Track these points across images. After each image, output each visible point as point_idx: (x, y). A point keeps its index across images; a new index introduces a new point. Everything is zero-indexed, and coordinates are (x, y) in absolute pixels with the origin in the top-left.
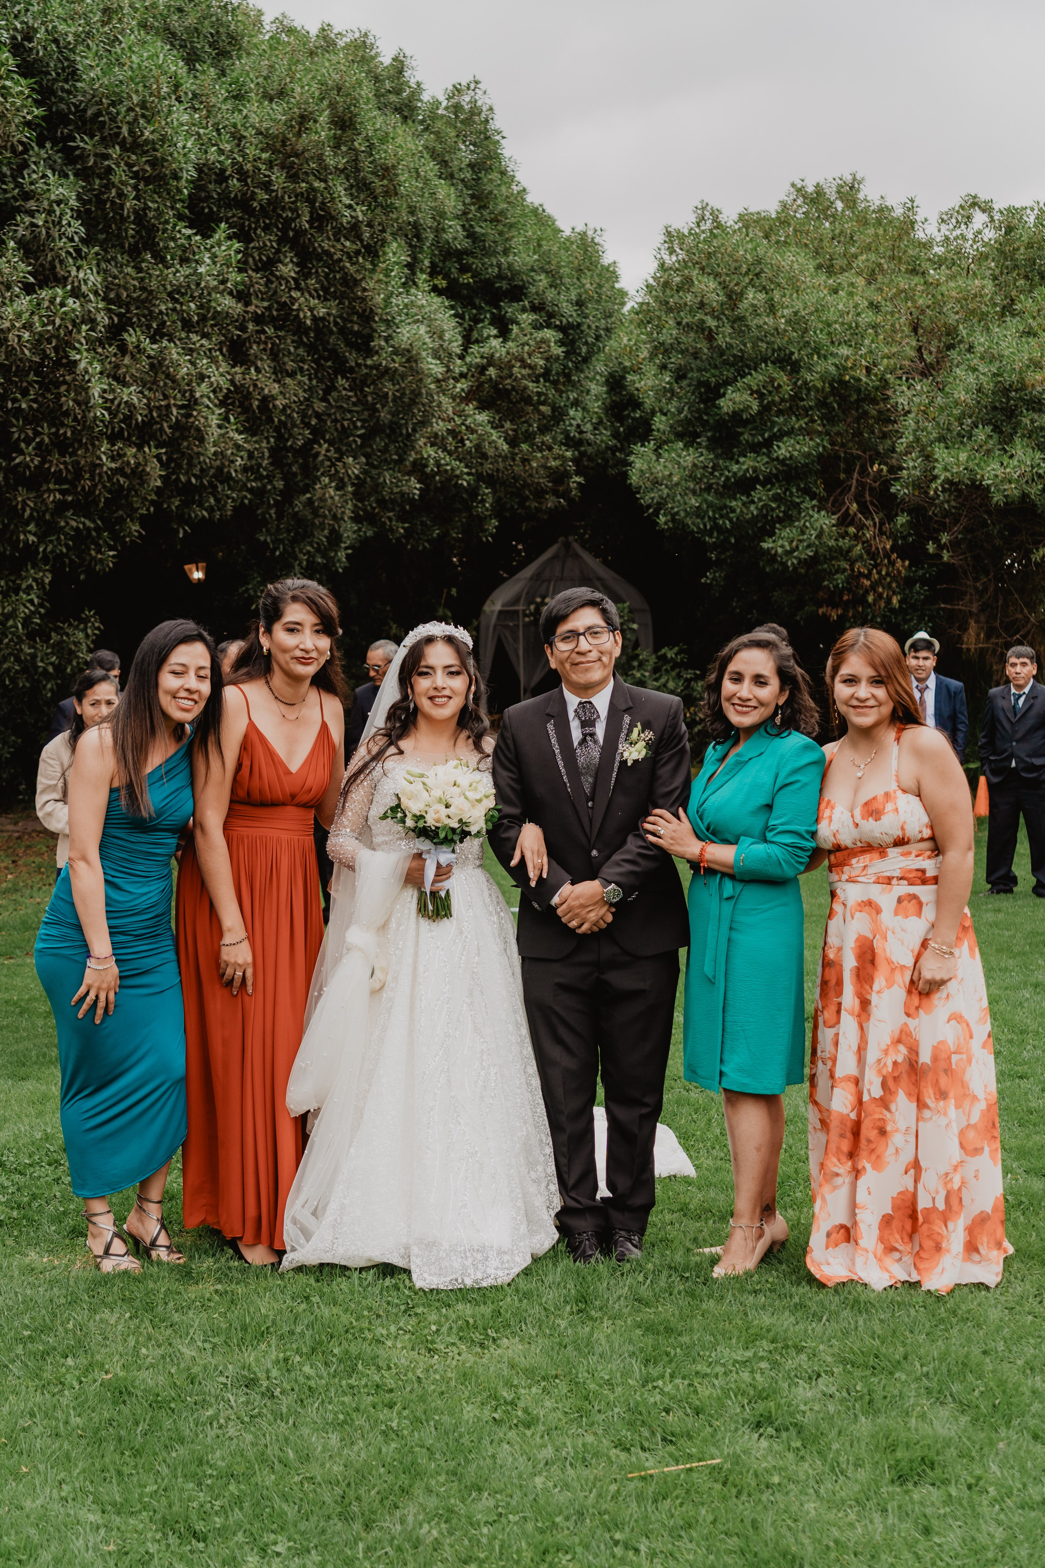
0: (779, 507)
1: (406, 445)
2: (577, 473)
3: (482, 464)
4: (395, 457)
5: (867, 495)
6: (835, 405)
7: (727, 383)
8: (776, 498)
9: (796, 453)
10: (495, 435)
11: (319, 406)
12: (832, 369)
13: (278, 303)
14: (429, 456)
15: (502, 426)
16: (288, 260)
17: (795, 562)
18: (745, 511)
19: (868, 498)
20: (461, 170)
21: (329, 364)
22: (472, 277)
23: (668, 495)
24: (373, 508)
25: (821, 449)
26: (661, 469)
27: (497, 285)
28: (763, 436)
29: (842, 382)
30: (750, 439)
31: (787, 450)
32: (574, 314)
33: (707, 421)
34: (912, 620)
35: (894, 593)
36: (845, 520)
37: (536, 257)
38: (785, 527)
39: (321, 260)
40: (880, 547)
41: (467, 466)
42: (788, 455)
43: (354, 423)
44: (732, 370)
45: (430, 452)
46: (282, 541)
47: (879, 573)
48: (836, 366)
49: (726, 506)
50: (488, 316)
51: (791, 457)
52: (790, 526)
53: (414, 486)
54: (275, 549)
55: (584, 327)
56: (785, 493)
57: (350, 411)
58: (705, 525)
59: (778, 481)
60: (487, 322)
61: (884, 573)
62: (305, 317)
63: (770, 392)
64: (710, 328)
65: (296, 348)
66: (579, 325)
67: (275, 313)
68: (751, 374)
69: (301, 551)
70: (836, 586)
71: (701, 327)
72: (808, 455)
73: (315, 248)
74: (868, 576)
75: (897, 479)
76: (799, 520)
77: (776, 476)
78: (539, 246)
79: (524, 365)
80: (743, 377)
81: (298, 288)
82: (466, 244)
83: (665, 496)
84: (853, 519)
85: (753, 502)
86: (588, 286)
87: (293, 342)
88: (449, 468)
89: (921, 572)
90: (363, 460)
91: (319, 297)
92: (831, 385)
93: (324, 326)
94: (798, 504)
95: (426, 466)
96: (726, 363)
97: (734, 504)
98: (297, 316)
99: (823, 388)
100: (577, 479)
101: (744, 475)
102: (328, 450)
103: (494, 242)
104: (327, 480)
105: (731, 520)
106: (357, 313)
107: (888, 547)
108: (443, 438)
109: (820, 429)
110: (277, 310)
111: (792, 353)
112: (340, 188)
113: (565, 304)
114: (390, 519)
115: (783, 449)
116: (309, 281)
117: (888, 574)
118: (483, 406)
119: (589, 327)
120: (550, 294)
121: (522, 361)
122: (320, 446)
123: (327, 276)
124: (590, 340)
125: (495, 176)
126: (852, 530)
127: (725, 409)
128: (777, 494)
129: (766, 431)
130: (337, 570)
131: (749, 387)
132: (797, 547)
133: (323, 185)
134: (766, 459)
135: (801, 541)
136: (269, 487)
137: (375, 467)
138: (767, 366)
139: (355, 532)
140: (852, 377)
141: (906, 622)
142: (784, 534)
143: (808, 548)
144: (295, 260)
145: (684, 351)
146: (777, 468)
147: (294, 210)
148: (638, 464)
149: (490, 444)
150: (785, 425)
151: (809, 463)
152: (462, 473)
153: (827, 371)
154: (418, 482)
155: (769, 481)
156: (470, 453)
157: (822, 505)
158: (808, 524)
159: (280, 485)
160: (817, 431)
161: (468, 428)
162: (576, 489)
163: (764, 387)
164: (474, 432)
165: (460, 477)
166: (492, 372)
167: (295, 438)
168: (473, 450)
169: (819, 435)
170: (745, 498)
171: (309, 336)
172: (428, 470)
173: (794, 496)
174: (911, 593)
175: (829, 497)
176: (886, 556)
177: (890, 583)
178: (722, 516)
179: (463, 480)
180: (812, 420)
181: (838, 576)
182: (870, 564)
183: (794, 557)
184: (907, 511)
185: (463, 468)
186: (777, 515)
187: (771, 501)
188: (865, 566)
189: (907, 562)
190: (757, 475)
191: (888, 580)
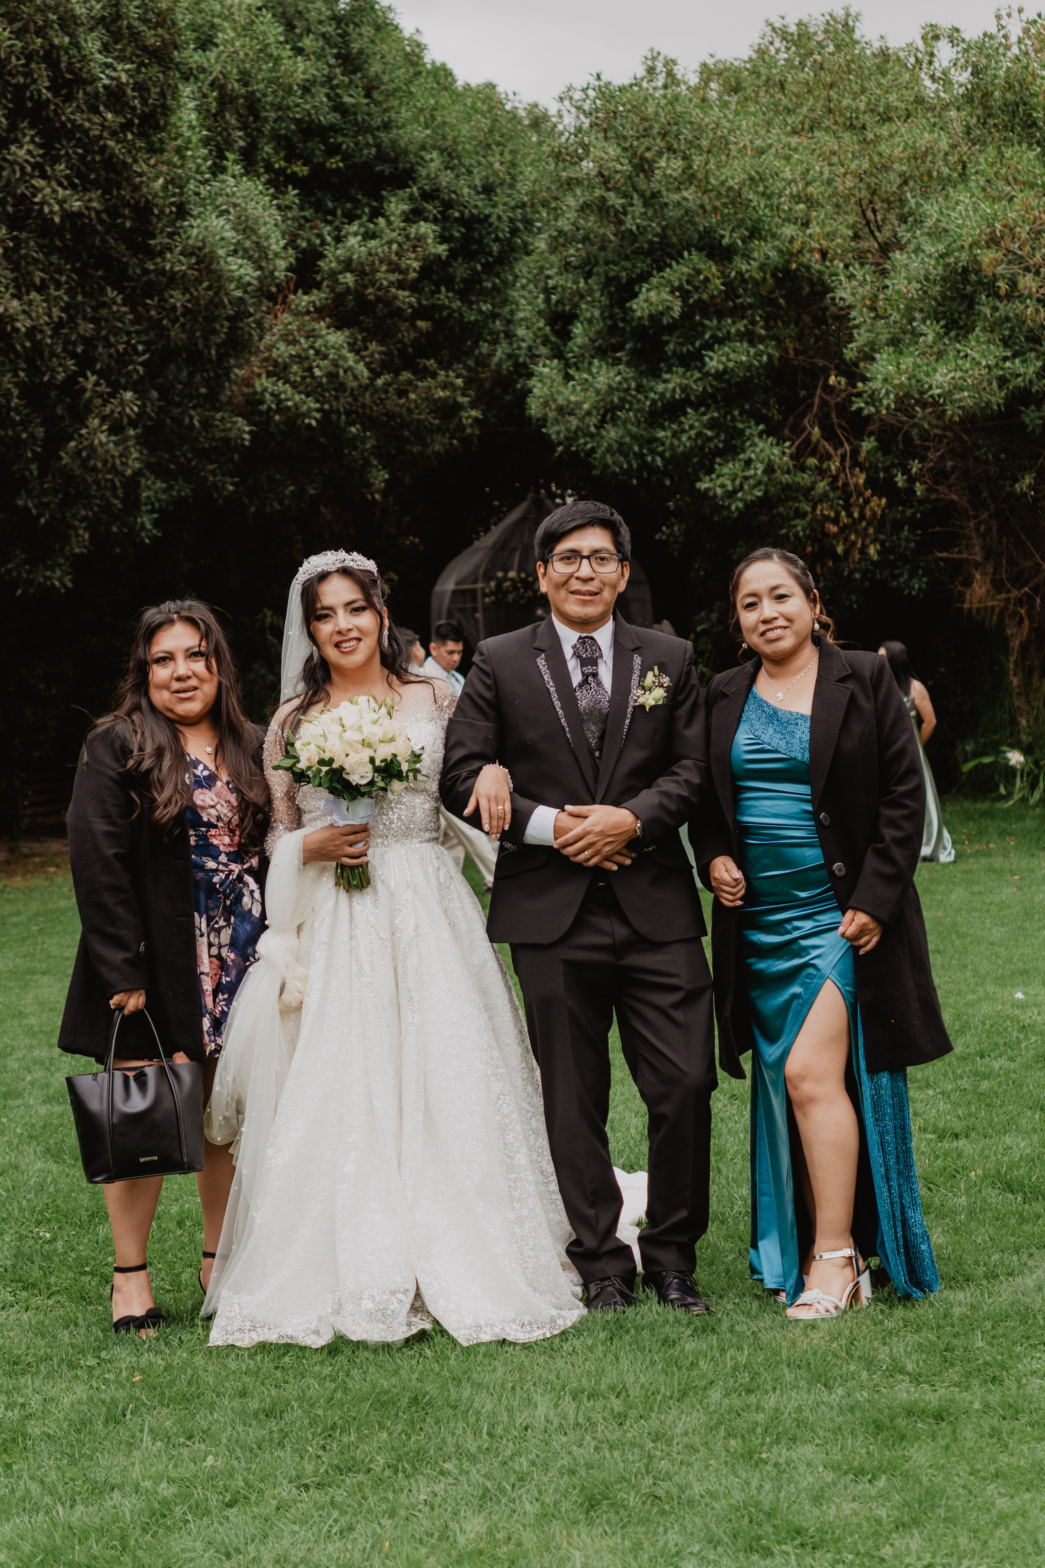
0: (718, 435)
1: (217, 374)
2: (473, 405)
3: (337, 398)
4: (203, 390)
5: (834, 415)
6: (781, 301)
7: (644, 277)
8: (713, 424)
9: (731, 365)
11: (86, 328)
12: (773, 254)
13: (14, 196)
14: (265, 390)
15: (366, 349)
16: (28, 139)
17: (740, 505)
18: (676, 442)
19: (835, 420)
20: (320, 22)
21: (100, 273)
22: (342, 161)
23: (578, 428)
24: (189, 461)
25: (765, 358)
26: (569, 394)
27: (378, 168)
28: (693, 344)
29: (786, 271)
30: (678, 349)
31: (719, 361)
32: (480, 204)
33: (624, 329)
34: (901, 575)
35: (874, 541)
36: (805, 449)
37: (428, 132)
38: (727, 462)
39: (73, 138)
40: (852, 482)
41: (317, 401)
42: (721, 367)
43: (134, 348)
44: (649, 261)
45: (264, 383)
46: (47, 505)
47: (850, 515)
48: (780, 251)
49: (656, 439)
50: (367, 210)
51: (725, 371)
52: (732, 459)
53: (243, 428)
54: (40, 515)
55: (493, 219)
56: (725, 418)
57: (128, 333)
58: (629, 463)
59: (716, 401)
60: (365, 218)
61: (856, 515)
62: (51, 212)
64: (613, 206)
65: (45, 254)
66: (487, 217)
67: (10, 209)
68: (670, 266)
69: (74, 516)
70: (796, 535)
71: (602, 208)
72: (749, 367)
73: (63, 124)
74: (836, 521)
75: (859, 395)
76: (743, 452)
77: (713, 396)
78: (433, 118)
79: (394, 268)
80: (660, 269)
81: (43, 176)
82: (333, 118)
83: (573, 429)
84: (816, 446)
85: (684, 431)
86: (497, 165)
87: (40, 247)
88: (290, 403)
89: (909, 512)
90: (155, 394)
91: (74, 187)
92: (774, 275)
93: (84, 223)
94: (742, 431)
95: (262, 402)
96: (639, 252)
97: (661, 434)
98: (41, 210)
99: (765, 279)
100: (474, 413)
101: (673, 397)
102: (97, 384)
103: (369, 114)
104: (96, 422)
105: (661, 455)
106: (128, 205)
107: (861, 481)
108: (286, 367)
109: (763, 332)
110: (13, 206)
111: (723, 237)
112: (92, 44)
113: (466, 191)
114: (213, 473)
115: (714, 362)
116: (57, 167)
117: (862, 516)
118: (340, 324)
119: (499, 218)
120: (446, 178)
121: (390, 263)
122: (86, 378)
123: (82, 158)
124: (501, 235)
125: (367, 30)
126: (812, 461)
127: (639, 314)
128: (713, 418)
129: (696, 338)
130: (142, 540)
131: (670, 281)
132: (742, 486)
133: (67, 39)
134: (697, 375)
135: (746, 478)
136: (24, 436)
137: (179, 405)
138: (690, 254)
139: (165, 491)
140: (801, 265)
141: (895, 578)
142: (725, 470)
143: (755, 486)
144: (37, 140)
145: (585, 239)
146: (712, 386)
147: (26, 75)
148: (539, 390)
149: (345, 371)
150: (719, 329)
151: (752, 377)
152: (310, 410)
153: (768, 258)
154: (249, 423)
155: (702, 402)
156: (321, 385)
157: (773, 431)
158: (753, 456)
159: (40, 432)
160: (760, 336)
161: (318, 352)
162: (471, 426)
163: (688, 282)
164: (325, 357)
165: (307, 415)
166: (349, 279)
167: (53, 370)
168: (324, 380)
169: (762, 340)
170: (674, 426)
171: (62, 238)
172: (264, 407)
173: (736, 420)
174: (899, 540)
175: (785, 420)
176: (860, 495)
177: (867, 528)
178: (652, 452)
179: (310, 418)
180: (753, 322)
181: (797, 521)
182: (839, 504)
183: (739, 499)
184: (876, 434)
185: (312, 404)
186: (716, 446)
187: (706, 428)
188: (832, 507)
189: (884, 500)
190: (688, 396)
191: (864, 525)
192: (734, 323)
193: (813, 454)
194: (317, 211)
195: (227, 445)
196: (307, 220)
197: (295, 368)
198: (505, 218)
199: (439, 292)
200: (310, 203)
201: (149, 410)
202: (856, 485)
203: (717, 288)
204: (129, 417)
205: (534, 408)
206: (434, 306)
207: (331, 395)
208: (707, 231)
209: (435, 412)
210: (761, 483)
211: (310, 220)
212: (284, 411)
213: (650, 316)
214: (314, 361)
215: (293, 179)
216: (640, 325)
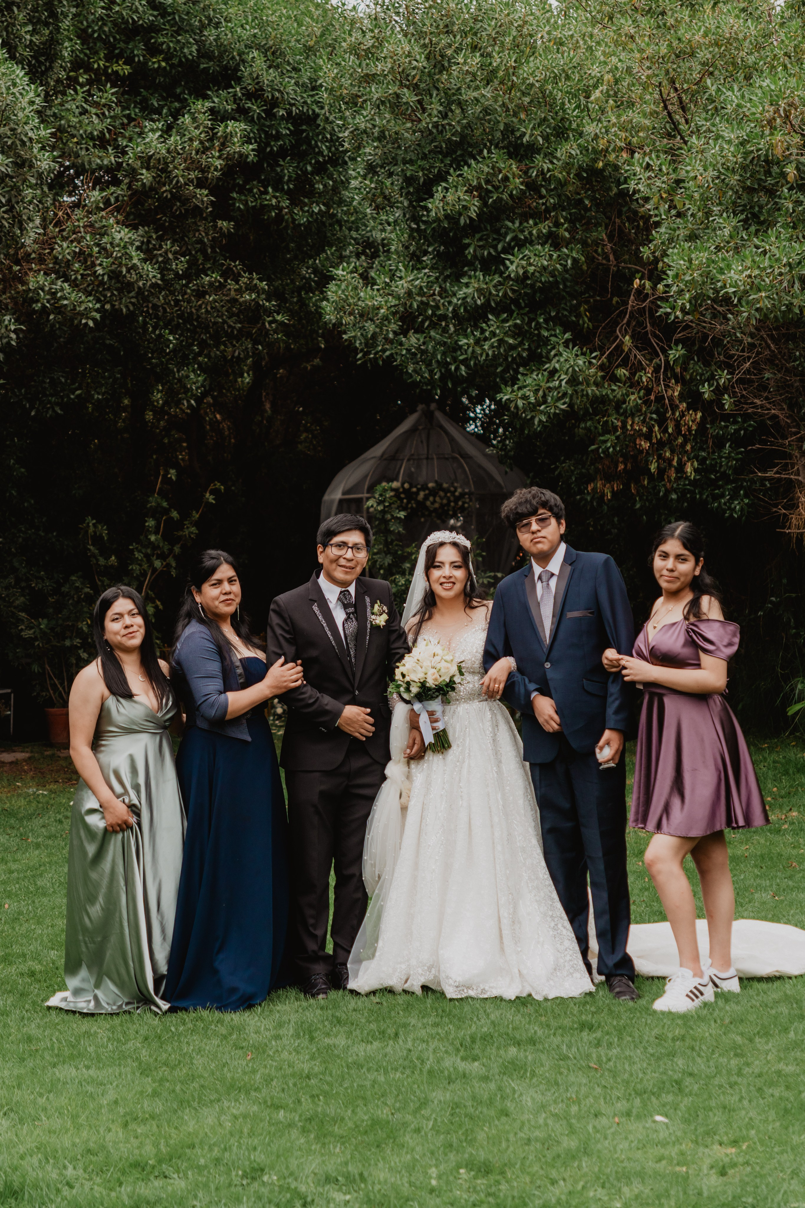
0: (521, 343)
3: (120, 298)
5: (648, 325)
6: (588, 202)
8: (516, 332)
9: (531, 269)
10: (137, 259)
12: (576, 153)
14: (40, 288)
15: (161, 247)
18: (479, 351)
19: (649, 329)
22: (165, 60)
25: (569, 263)
27: (201, 67)
28: (495, 247)
29: (591, 170)
30: (479, 253)
31: (519, 265)
34: (722, 496)
36: (615, 359)
38: (531, 372)
40: (666, 394)
41: (98, 301)
42: (521, 272)
44: (447, 160)
47: (664, 430)
48: (585, 149)
49: (459, 347)
51: (527, 276)
52: (539, 369)
56: (529, 325)
58: (431, 372)
59: (519, 307)
61: (671, 430)
63: (497, 188)
64: (409, 104)
68: (468, 164)
70: (606, 451)
71: (397, 104)
74: (648, 437)
76: (550, 361)
77: (515, 302)
80: (458, 167)
84: (627, 357)
85: (486, 339)
88: (66, 302)
89: (733, 429)
92: (578, 175)
94: (547, 340)
95: (38, 301)
96: (437, 151)
97: (463, 341)
99: (568, 179)
100: (280, 318)
101: (474, 301)
105: (465, 363)
107: (676, 394)
108: (68, 264)
109: (567, 235)
111: (523, 135)
113: (292, 89)
115: (515, 266)
117: (677, 431)
118: (135, 220)
121: (190, 160)
126: (622, 372)
127: (435, 214)
128: (516, 325)
129: (499, 241)
131: (468, 181)
132: (544, 397)
135: (550, 390)
138: (490, 151)
140: (607, 164)
141: (716, 497)
142: (529, 381)
143: (559, 399)
146: (513, 291)
148: (332, 292)
149: (128, 271)
151: (557, 283)
152: (88, 310)
153: (572, 156)
154: (17, 323)
155: (503, 308)
156: (102, 283)
157: (581, 340)
158: (557, 366)
160: (563, 238)
161: (103, 251)
162: (276, 331)
163: (487, 181)
164: (109, 255)
165: (84, 315)
166: (146, 176)
168: (106, 278)
169: (566, 243)
170: (477, 334)
172: (38, 306)
173: (541, 327)
174: (720, 457)
175: (596, 328)
176: (674, 407)
177: (683, 445)
178: (455, 359)
179: (87, 318)
180: (557, 224)
181: (607, 436)
182: (651, 419)
183: (542, 412)
184: (684, 342)
185: (91, 304)
186: (519, 355)
187: (508, 336)
188: (644, 421)
189: (699, 415)
190: (488, 301)
191: (680, 440)
192: (536, 224)
193: (624, 364)
194: (142, 110)
196: (131, 120)
197: (76, 266)
199: (267, 193)
200: (135, 103)
202: (672, 399)
203: (517, 187)
205: (328, 312)
207: (113, 294)
208: (509, 130)
209: (238, 315)
210: (565, 394)
211: (134, 120)
212: (59, 310)
213: (447, 216)
214: (97, 258)
215: (115, 79)
216: (439, 225)
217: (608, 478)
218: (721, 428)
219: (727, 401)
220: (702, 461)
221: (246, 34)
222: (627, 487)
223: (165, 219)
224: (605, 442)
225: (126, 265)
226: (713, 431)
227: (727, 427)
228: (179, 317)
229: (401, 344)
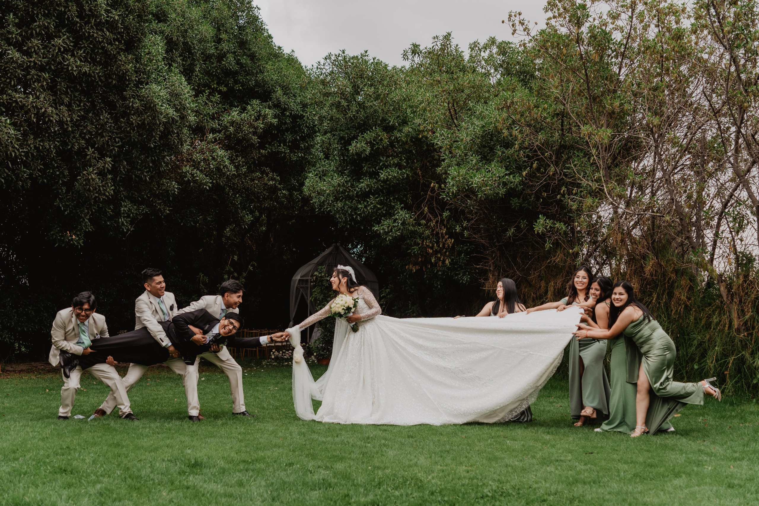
0: (383, 208)
3: (220, 178)
4: (152, 165)
6: (414, 151)
7: (355, 137)
8: (381, 202)
9: (390, 177)
10: (227, 163)
12: (411, 131)
14: (187, 171)
15: (237, 159)
16: (65, 37)
17: (391, 238)
18: (365, 210)
19: (435, 205)
22: (241, 86)
23: (324, 201)
24: (149, 198)
25: (405, 175)
26: (323, 186)
27: (255, 90)
28: (375, 168)
29: (417, 138)
30: (368, 170)
31: (385, 175)
33: (347, 159)
34: (459, 274)
35: (448, 258)
36: (422, 216)
37: (278, 77)
38: (386, 219)
39: (89, 40)
40: (440, 232)
41: (211, 179)
42: (385, 178)
43: (115, 140)
44: (358, 130)
45: (187, 169)
46: (68, 206)
47: (438, 246)
48: (414, 130)
49: (358, 208)
51: (388, 180)
52: (390, 219)
53: (175, 186)
54: (64, 210)
55: (305, 118)
56: (386, 200)
58: (346, 218)
59: (383, 193)
61: (441, 246)
62: (72, 70)
63: (378, 143)
65: (71, 91)
66: (303, 116)
68: (366, 133)
70: (414, 253)
71: (338, 106)
72: (398, 179)
73: (84, 33)
74: (432, 248)
75: (443, 192)
76: (394, 215)
77: (382, 191)
79: (252, 126)
80: (362, 134)
81: (73, 55)
82: (237, 68)
83: (322, 200)
84: (426, 216)
85: (369, 205)
88: (198, 178)
89: (465, 248)
92: (411, 140)
93: (92, 79)
94: (394, 206)
95: (186, 177)
96: (355, 126)
97: (360, 206)
98: (68, 69)
99: (407, 141)
101: (365, 190)
102: (94, 153)
103: (251, 67)
104: (91, 169)
105: (359, 215)
106: (115, 74)
107: (444, 232)
109: (405, 164)
111: (390, 122)
114: (160, 204)
115: (383, 175)
116: (79, 52)
117: (443, 247)
118: (226, 148)
121: (250, 124)
122: (89, 150)
123: (92, 50)
124: (308, 125)
126: (423, 222)
127: (352, 152)
128: (381, 200)
129: (377, 165)
130: (123, 230)
131: (366, 139)
132: (391, 229)
135: (394, 226)
136: (58, 173)
137: (139, 170)
138: (376, 128)
139: (134, 209)
140: (423, 136)
141: (457, 275)
142: (386, 223)
143: (397, 231)
144: (71, 39)
145: (331, 119)
146: (381, 186)
147: (65, 7)
148: (307, 182)
149: (224, 168)
150: (387, 162)
151: (399, 183)
152: (207, 182)
153: (409, 132)
154: (178, 185)
155: (376, 192)
156: (213, 171)
157: (407, 208)
158: (397, 217)
159: (66, 173)
160: (403, 165)
161: (213, 158)
162: (282, 197)
163: (374, 140)
164: (216, 160)
165: (206, 184)
166: (231, 129)
167: (73, 144)
168: (214, 169)
169: (405, 168)
170: (365, 203)
171: (81, 86)
172: (186, 179)
173: (391, 202)
174: (460, 259)
175: (413, 204)
176: (443, 237)
177: (446, 252)
178: (356, 213)
179: (206, 186)
180: (401, 160)
181: (415, 247)
182: (434, 241)
183: (390, 236)
184: (450, 210)
185: (208, 180)
186: (382, 212)
187: (378, 204)
188: (430, 242)
189: (453, 240)
190: (370, 190)
191: (444, 251)
192: (392, 159)
193: (424, 218)
194: (230, 106)
195: (166, 193)
196: (225, 110)
197: (202, 164)
198: (310, 118)
199: (280, 146)
200: (228, 103)
201: (122, 170)
202: (442, 234)
203: (386, 143)
204: (108, 168)
205: (306, 190)
206: (278, 151)
207: (217, 177)
208: (384, 120)
209: (267, 190)
210: (400, 229)
211: (227, 110)
212: (195, 181)
213: (357, 154)
214: (211, 161)
215: (220, 92)
216: (353, 158)
217: (415, 264)
218: (461, 247)
219: (466, 233)
220: (452, 260)
221: (275, 78)
222: (422, 268)
223: (239, 148)
224: (414, 249)
225: (223, 165)
226: (457, 248)
227: (463, 247)
228: (243, 188)
229: (334, 206)
